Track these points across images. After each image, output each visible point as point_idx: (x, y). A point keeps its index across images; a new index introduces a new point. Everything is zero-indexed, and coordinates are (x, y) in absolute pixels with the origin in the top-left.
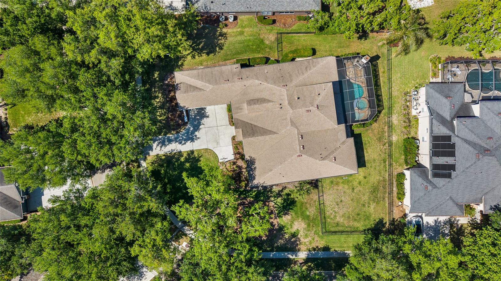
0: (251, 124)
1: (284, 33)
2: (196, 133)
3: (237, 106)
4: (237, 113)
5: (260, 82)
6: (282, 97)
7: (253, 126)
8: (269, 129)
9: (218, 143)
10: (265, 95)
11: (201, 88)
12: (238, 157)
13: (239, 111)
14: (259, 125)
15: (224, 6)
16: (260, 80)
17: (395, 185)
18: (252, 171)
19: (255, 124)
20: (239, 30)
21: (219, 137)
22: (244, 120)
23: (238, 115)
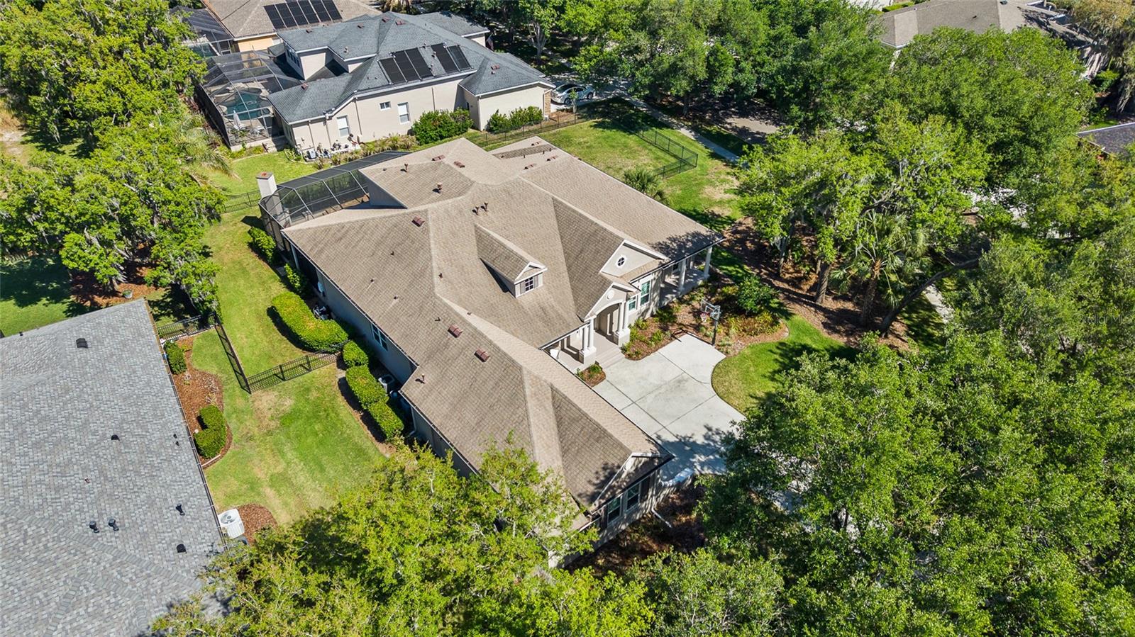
0: (569, 268)
1: (239, 373)
2: (700, 440)
3: (540, 324)
4: (560, 317)
5: (436, 278)
6: (454, 213)
7: (571, 260)
8: (554, 222)
9: (679, 382)
10: (470, 256)
11: (551, 409)
12: (676, 327)
13: (552, 314)
14: (560, 247)
15: (185, 509)
16: (432, 283)
17: (518, 131)
18: (685, 244)
19: (562, 259)
20: (269, 492)
21: (660, 387)
22: (568, 291)
23: (565, 316)
